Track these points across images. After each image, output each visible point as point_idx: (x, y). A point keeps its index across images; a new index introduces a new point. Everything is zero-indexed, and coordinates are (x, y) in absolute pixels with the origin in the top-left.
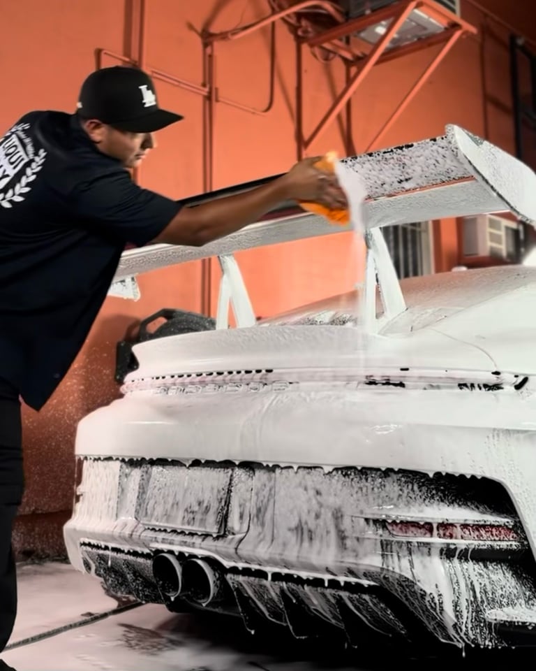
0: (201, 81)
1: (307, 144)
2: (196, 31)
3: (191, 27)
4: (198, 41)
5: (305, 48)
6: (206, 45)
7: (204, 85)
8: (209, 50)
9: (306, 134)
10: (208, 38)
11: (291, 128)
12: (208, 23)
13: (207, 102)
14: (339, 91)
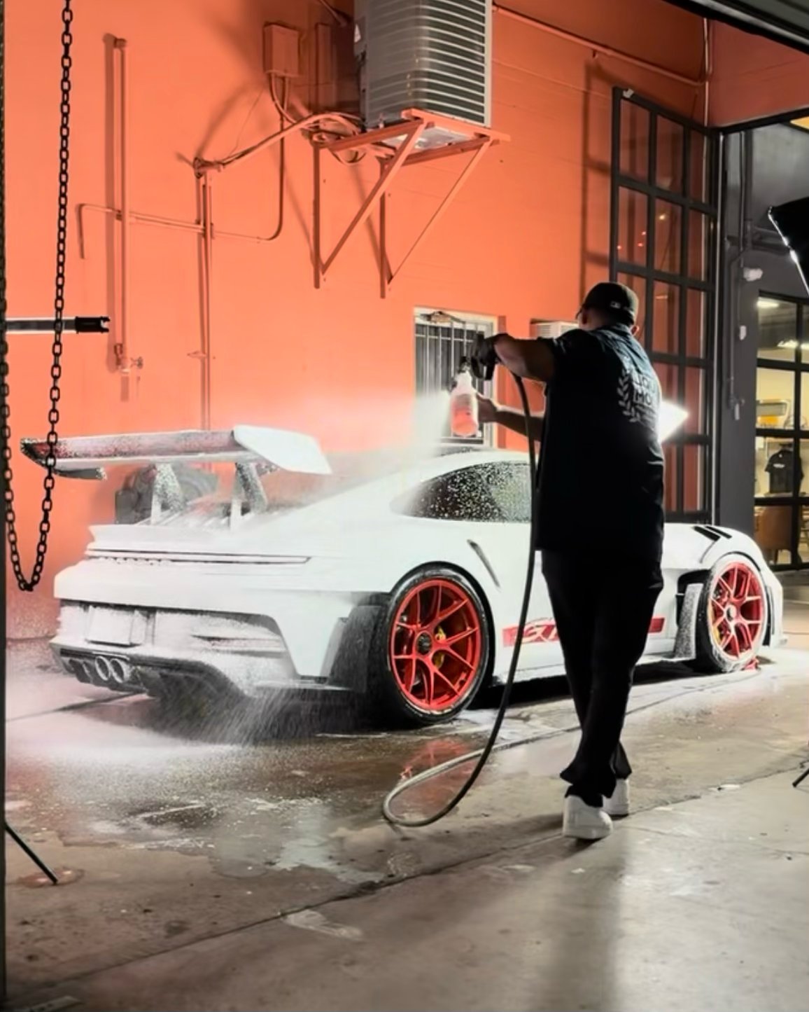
0: (195, 218)
1: (325, 267)
2: (187, 161)
3: (181, 157)
4: (191, 172)
5: (325, 154)
6: (199, 176)
7: (198, 223)
8: (202, 180)
9: (324, 256)
10: (201, 166)
11: (306, 250)
12: (201, 150)
13: (203, 240)
14: (369, 188)
